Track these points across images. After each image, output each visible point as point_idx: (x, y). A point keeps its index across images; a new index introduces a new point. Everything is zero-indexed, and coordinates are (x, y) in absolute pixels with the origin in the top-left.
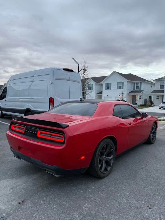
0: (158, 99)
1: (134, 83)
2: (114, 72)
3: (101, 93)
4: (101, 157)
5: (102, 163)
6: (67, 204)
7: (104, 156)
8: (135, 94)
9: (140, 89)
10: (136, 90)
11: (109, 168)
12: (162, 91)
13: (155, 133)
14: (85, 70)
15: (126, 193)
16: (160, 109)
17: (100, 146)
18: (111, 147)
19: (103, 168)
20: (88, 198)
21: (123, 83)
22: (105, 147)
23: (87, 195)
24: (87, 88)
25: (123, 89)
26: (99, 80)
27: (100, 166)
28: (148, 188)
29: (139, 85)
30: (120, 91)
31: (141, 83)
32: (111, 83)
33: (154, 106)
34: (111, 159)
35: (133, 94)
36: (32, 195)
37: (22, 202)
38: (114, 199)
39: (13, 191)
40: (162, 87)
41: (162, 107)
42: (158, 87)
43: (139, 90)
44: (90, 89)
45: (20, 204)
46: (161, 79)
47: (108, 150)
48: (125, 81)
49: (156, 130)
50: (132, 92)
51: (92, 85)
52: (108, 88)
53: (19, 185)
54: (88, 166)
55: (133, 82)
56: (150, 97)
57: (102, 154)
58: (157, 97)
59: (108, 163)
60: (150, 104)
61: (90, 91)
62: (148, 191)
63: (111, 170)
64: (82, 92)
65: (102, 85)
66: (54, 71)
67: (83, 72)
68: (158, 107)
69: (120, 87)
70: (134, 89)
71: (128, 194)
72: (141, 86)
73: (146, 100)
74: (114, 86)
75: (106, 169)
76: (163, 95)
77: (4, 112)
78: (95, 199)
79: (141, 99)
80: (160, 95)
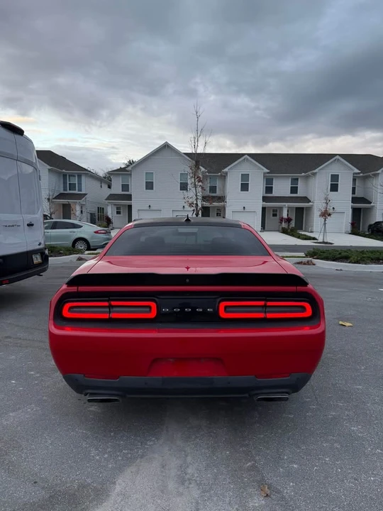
0: (118, 213)
1: (65, 176)
9: (80, 190)
10: (68, 192)
12: (129, 197)
29: (75, 180)
31: (80, 176)
33: (114, 228)
35: (64, 201)
40: (125, 187)
42: (117, 189)
43: (76, 192)
46: (121, 169)
48: (44, 168)
50: (61, 196)
55: (60, 173)
56: (101, 210)
58: (117, 208)
70: (65, 190)
72: (80, 184)
73: (92, 216)
76: (130, 207)
79: (84, 214)
80: (124, 206)
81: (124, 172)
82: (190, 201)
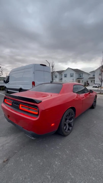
0: (91, 82)
1: (79, 74)
2: (69, 68)
3: (62, 79)
4: (65, 121)
5: (66, 126)
6: (41, 162)
7: (68, 121)
8: (80, 80)
11: (70, 128)
12: (94, 78)
13: (95, 102)
14: (53, 67)
15: (85, 150)
16: (93, 87)
17: (65, 115)
18: (72, 114)
19: (67, 129)
20: (57, 155)
21: (73, 74)
22: (68, 114)
23: (56, 152)
24: (54, 77)
25: (73, 77)
26: (60, 72)
27: (65, 128)
28: (100, 144)
29: (82, 75)
30: (72, 78)
31: (83, 74)
32: (67, 74)
33: (90, 86)
34: (72, 122)
35: (79, 80)
36: (16, 153)
37: (7, 160)
38: (77, 157)
39: (2, 149)
40: (94, 75)
41: (94, 86)
42: (92, 76)
43: (82, 77)
44: (56, 77)
45: (5, 162)
46: (93, 71)
47: (70, 116)
48: (74, 73)
49: (96, 100)
50: (78, 79)
51: (57, 75)
52: (65, 76)
53: (8, 143)
54: (57, 130)
56: (87, 81)
57: (66, 119)
59: (70, 125)
60: (87, 85)
61: (56, 78)
62: (101, 148)
63: (72, 129)
64: (51, 79)
65: (62, 75)
66: (35, 65)
67: (52, 68)
68: (92, 87)
69: (72, 76)
70: (79, 77)
71: (87, 151)
73: (85, 83)
74: (68, 76)
75: (69, 129)
76: (94, 80)
77: (8, 90)
78: (63, 157)
79: (83, 82)
80: (93, 80)
81: (93, 72)
82: (100, 78)
